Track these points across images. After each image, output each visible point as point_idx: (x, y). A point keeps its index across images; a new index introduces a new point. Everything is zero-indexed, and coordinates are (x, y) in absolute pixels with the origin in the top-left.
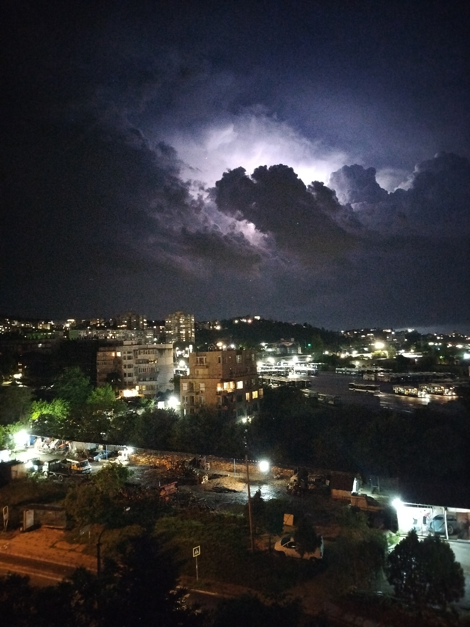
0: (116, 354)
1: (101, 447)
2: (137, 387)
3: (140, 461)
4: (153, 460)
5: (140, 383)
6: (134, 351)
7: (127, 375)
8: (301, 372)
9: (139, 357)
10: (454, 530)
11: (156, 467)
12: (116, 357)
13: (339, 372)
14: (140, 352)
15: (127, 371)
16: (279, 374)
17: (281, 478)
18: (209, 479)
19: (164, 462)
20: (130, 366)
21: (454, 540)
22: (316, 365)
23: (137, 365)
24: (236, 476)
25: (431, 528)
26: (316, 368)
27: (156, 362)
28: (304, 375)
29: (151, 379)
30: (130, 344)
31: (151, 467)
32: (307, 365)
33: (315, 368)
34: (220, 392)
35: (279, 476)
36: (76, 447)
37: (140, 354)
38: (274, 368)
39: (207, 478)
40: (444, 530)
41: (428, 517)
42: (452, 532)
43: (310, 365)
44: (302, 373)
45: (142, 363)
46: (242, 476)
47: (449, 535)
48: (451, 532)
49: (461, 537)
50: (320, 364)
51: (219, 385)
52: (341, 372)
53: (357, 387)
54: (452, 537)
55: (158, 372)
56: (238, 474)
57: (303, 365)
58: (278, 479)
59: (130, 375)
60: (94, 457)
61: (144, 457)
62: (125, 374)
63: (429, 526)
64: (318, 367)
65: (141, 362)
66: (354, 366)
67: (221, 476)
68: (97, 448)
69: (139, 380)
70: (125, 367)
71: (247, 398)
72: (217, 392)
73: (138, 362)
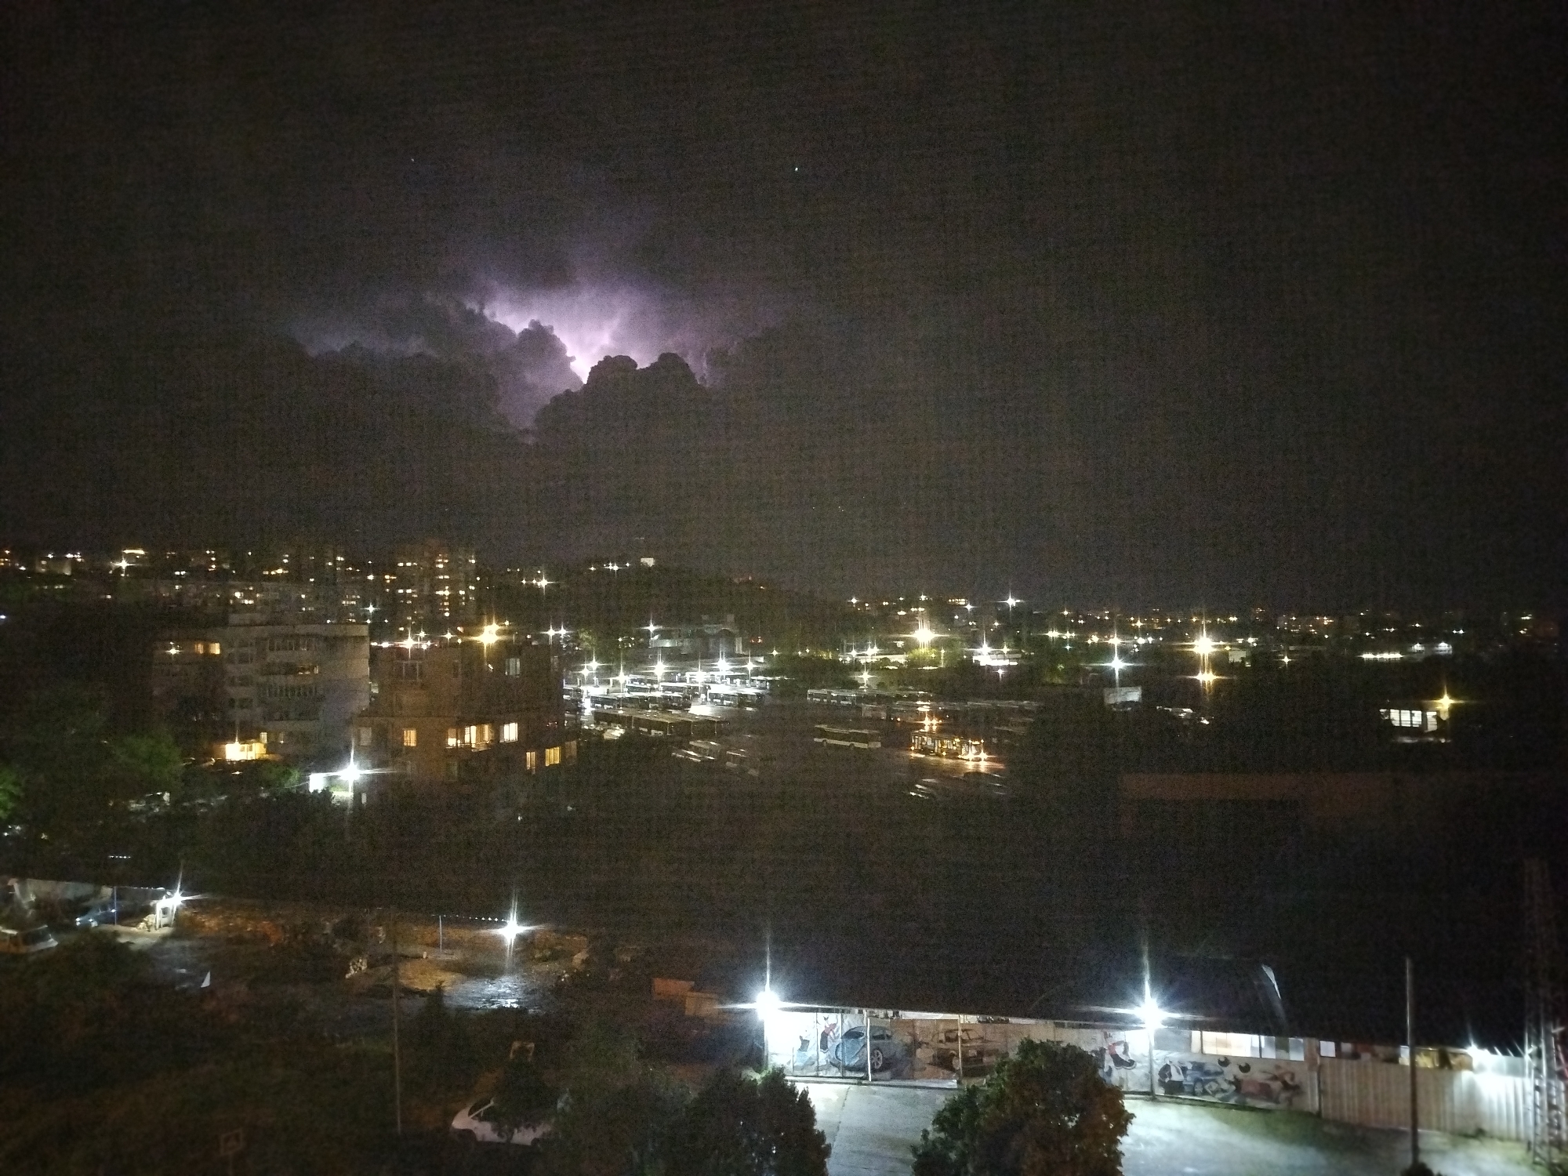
0: (206, 648)
1: (107, 891)
2: (264, 735)
3: (204, 927)
4: (239, 921)
5: (270, 725)
6: (259, 641)
7: (237, 704)
8: (722, 699)
9: (272, 657)
10: (885, 1059)
11: (240, 941)
12: (207, 654)
13: (814, 699)
14: (272, 643)
15: (237, 692)
16: (666, 704)
17: (555, 957)
18: (370, 966)
19: (265, 925)
20: (245, 681)
21: (883, 1083)
22: (767, 681)
23: (262, 679)
24: (444, 956)
25: (837, 1057)
26: (768, 687)
27: (317, 671)
28: (730, 705)
29: (303, 715)
30: (248, 622)
31: (229, 941)
32: (747, 681)
33: (765, 688)
34: (456, 749)
35: (548, 953)
36: (35, 893)
37: (272, 649)
38: (662, 688)
39: (364, 963)
40: (863, 1062)
41: (831, 1034)
42: (880, 1063)
43: (753, 680)
44: (725, 702)
45: (279, 673)
46: (457, 956)
47: (874, 1071)
48: (878, 1064)
49: (896, 1075)
50: (777, 678)
51: (452, 731)
52: (818, 700)
53: (834, 736)
54: (878, 1076)
55: (321, 699)
56: (450, 951)
57: (738, 681)
58: (545, 960)
59: (245, 703)
60: (78, 919)
61: (215, 915)
62: (232, 701)
63: (833, 1055)
64: (770, 686)
65: (276, 669)
66: (855, 685)
67: (406, 957)
68: (96, 894)
69: (268, 717)
70: (232, 683)
71: (529, 766)
72: (446, 750)
73: (269, 671)
